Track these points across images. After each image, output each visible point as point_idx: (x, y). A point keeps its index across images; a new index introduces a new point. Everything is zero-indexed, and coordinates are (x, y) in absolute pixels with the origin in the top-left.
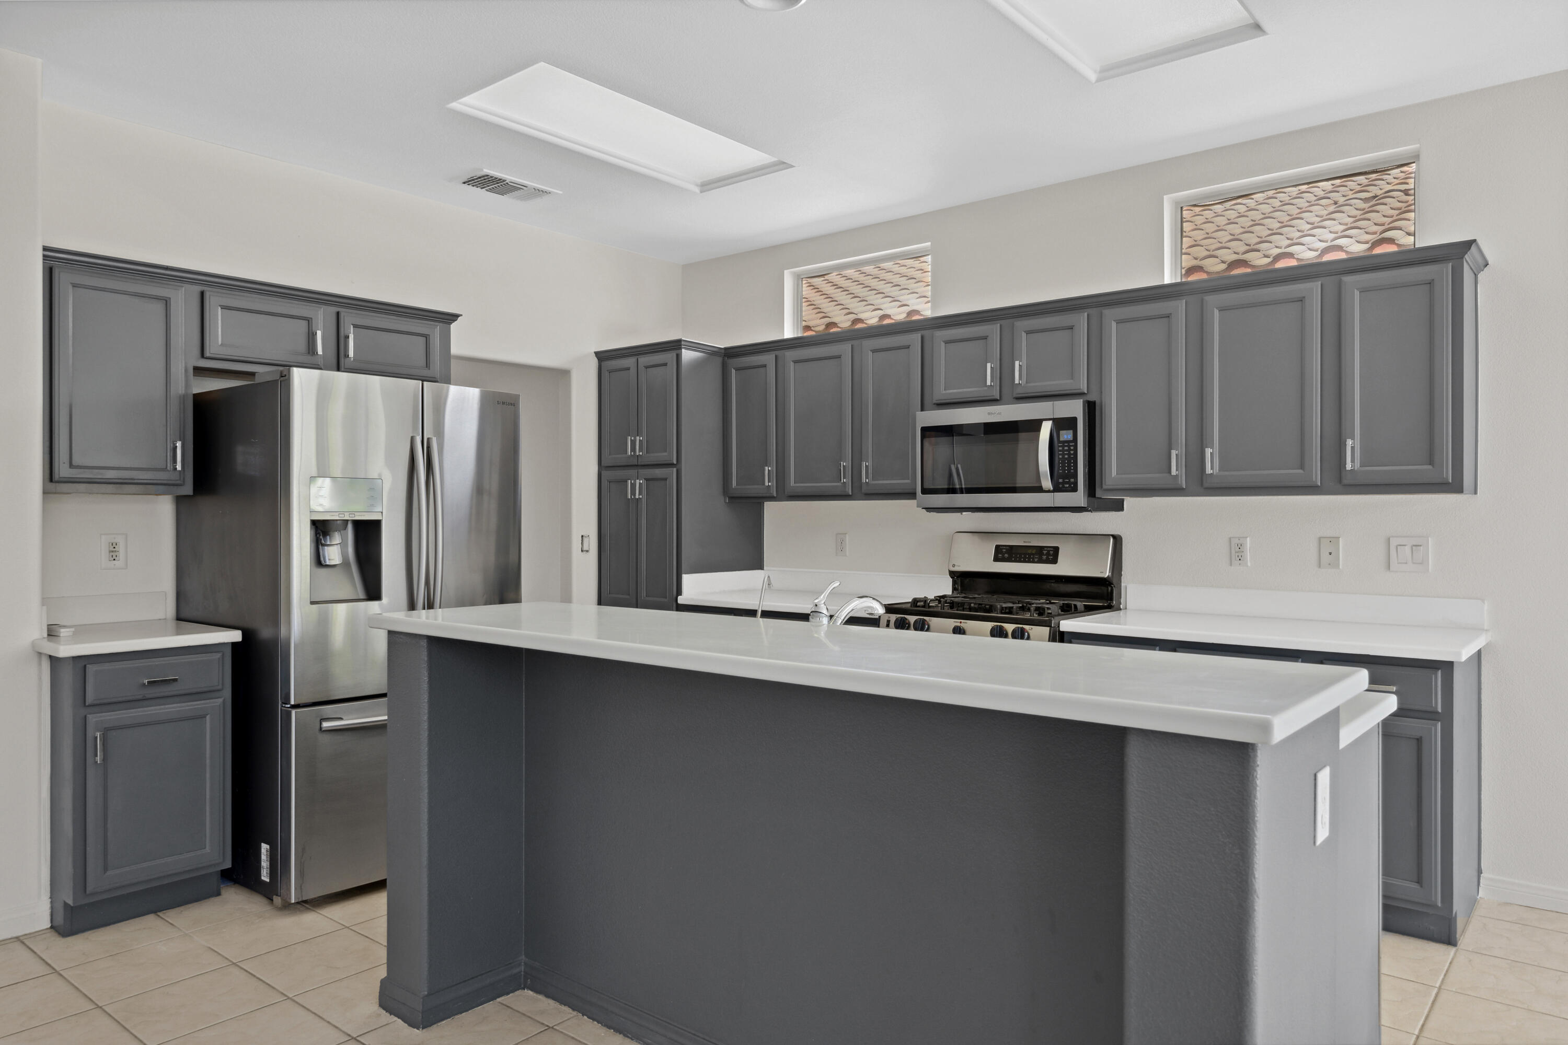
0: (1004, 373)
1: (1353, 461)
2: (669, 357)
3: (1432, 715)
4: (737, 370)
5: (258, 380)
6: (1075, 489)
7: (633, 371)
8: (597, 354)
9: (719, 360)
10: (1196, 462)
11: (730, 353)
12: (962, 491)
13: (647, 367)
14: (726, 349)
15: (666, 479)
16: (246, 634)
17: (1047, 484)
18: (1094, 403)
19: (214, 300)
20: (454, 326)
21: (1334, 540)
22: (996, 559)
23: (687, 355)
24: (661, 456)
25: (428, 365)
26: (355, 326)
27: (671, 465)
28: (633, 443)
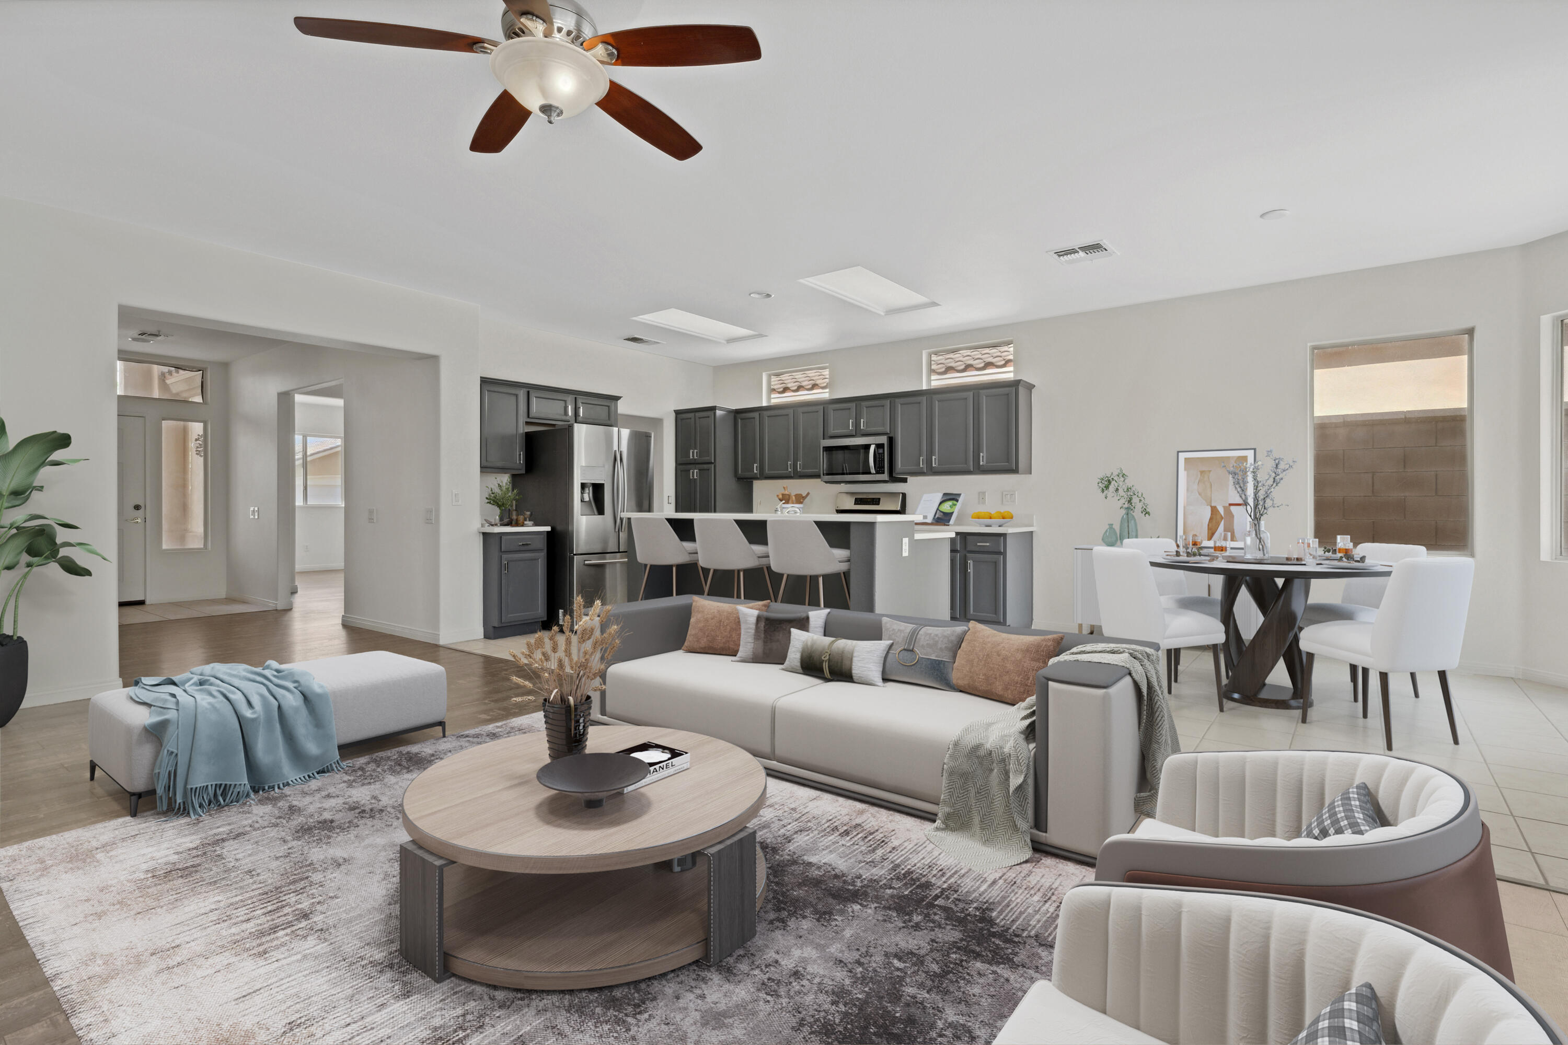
0: (857, 424)
1: (983, 461)
2: (710, 413)
3: (999, 553)
4: (741, 419)
5: (557, 428)
6: (884, 473)
7: (693, 420)
8: (675, 411)
9: (732, 415)
10: (929, 462)
11: (738, 412)
12: (847, 474)
13: (699, 418)
14: (736, 410)
15: (708, 470)
16: (552, 528)
17: (873, 471)
18: (892, 437)
19: (533, 395)
20: (619, 402)
21: (984, 493)
22: (855, 504)
23: (718, 413)
24: (706, 459)
25: (609, 419)
26: (582, 403)
27: (712, 463)
28: (693, 453)
